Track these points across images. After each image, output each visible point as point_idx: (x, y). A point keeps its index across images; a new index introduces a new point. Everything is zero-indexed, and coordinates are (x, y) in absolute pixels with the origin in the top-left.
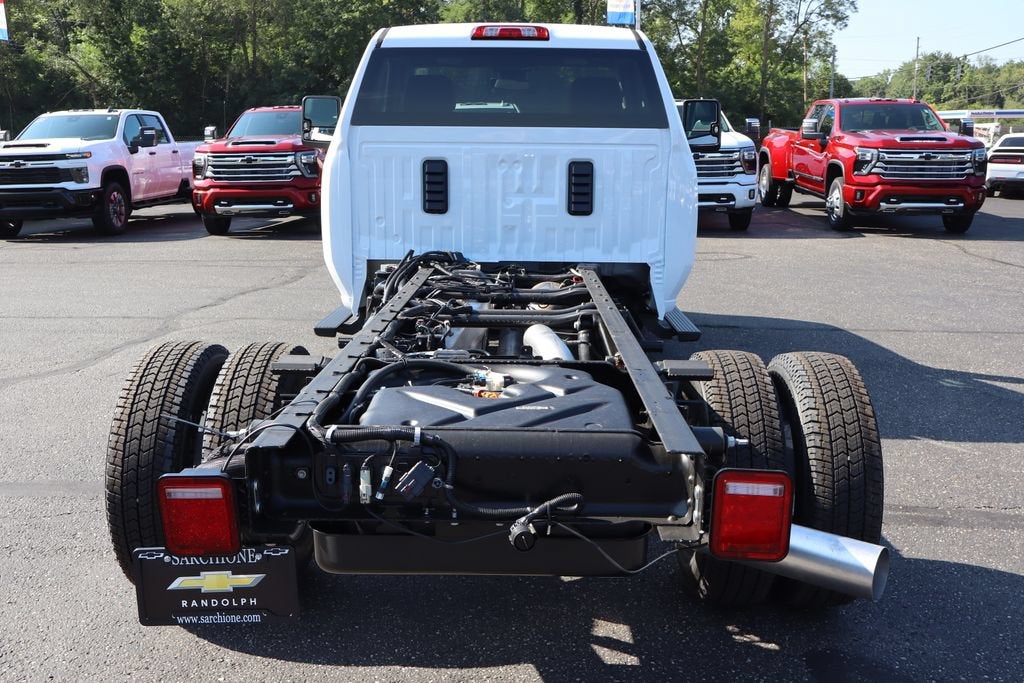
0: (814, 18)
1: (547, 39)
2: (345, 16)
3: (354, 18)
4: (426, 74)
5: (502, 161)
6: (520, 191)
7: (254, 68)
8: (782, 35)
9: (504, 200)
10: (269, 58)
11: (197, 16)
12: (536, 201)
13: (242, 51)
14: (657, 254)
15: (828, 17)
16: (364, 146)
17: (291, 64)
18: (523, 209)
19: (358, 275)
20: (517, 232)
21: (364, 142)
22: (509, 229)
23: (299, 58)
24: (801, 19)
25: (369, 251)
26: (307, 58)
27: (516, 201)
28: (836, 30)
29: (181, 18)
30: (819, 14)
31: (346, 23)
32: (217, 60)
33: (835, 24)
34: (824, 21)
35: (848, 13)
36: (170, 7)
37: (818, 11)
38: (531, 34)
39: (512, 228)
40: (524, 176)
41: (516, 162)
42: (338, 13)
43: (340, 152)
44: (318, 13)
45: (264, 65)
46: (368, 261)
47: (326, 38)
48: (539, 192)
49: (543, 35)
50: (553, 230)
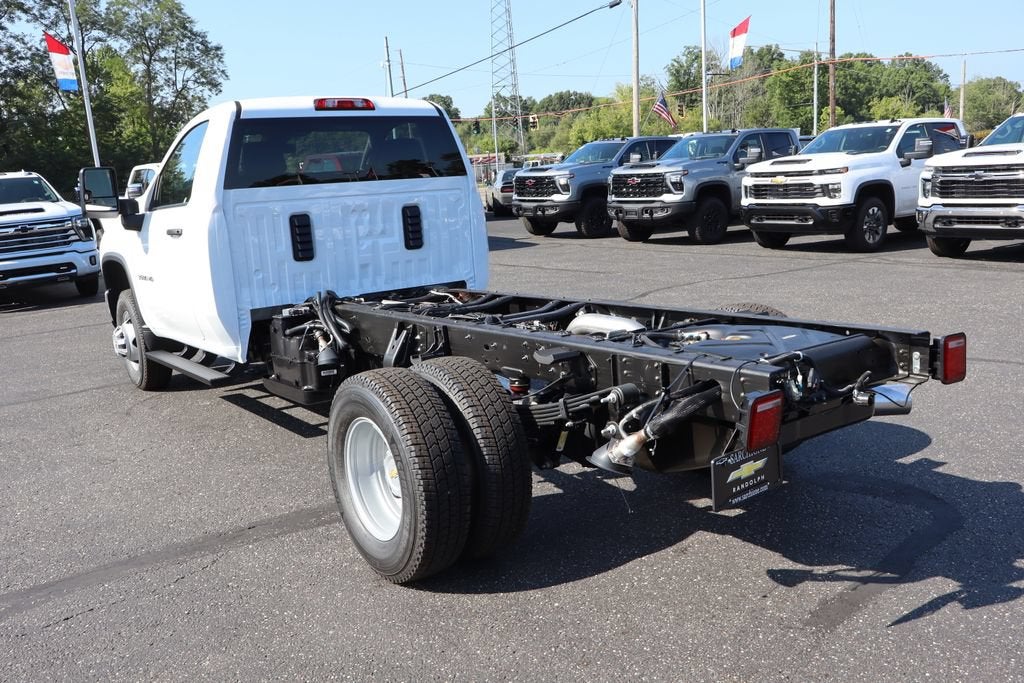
0: (190, 84)
1: (373, 109)
4: (260, 140)
5: (354, 211)
6: (369, 234)
8: (164, 100)
9: (358, 243)
12: (382, 241)
14: (469, 273)
15: (203, 84)
16: (237, 208)
18: (373, 249)
19: (244, 324)
20: (370, 269)
21: (238, 204)
22: (364, 267)
24: (179, 86)
25: (252, 302)
27: (368, 243)
28: (213, 96)
30: (195, 81)
33: (210, 90)
34: (201, 88)
35: (220, 80)
37: (193, 78)
38: (360, 105)
39: (367, 266)
40: (372, 222)
41: (364, 210)
43: (216, 215)
46: (252, 311)
48: (383, 233)
49: (369, 106)
50: (397, 263)
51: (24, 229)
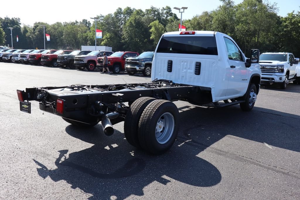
2: (285, 29)
3: (288, 30)
5: (183, 61)
6: (185, 68)
7: (257, 44)
9: (182, 70)
10: (262, 41)
11: (243, 30)
12: (189, 71)
13: (254, 39)
14: (214, 85)
17: (268, 43)
18: (186, 72)
23: (270, 41)
26: (272, 41)
27: (185, 70)
29: (239, 31)
31: (285, 31)
32: (247, 41)
36: (237, 28)
38: (191, 33)
39: (183, 76)
40: (186, 65)
41: (185, 62)
42: (283, 28)
44: (277, 29)
45: (260, 43)
47: (278, 35)
48: (189, 69)
49: (194, 33)
50: (191, 78)
51: (263, 67)
